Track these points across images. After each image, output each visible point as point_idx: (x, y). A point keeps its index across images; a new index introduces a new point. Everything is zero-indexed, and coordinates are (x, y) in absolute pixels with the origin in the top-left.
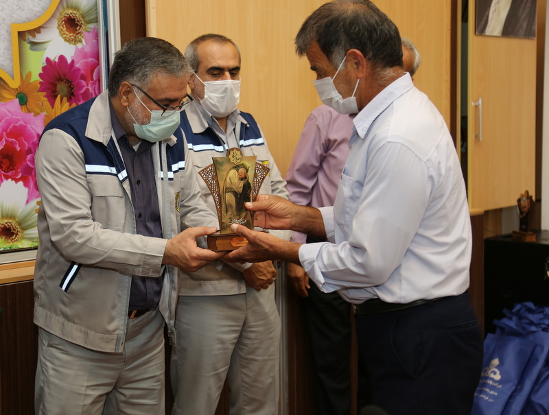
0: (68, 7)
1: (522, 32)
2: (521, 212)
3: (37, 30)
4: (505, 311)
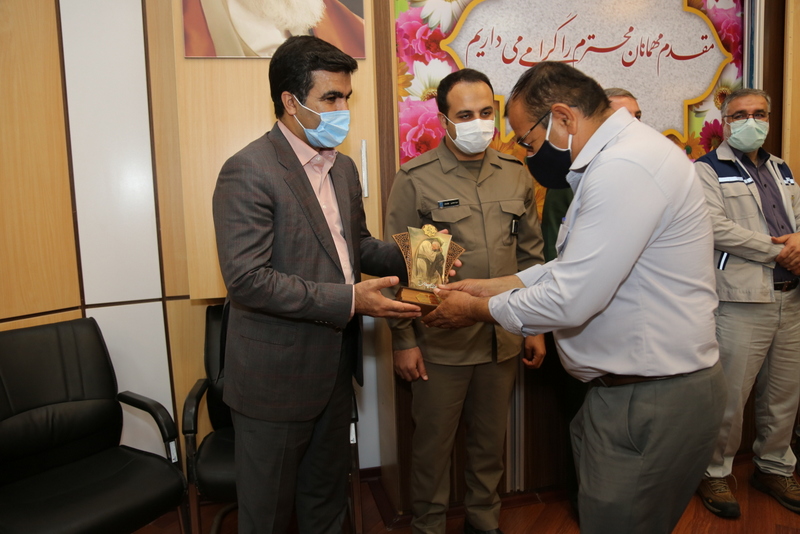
0: (722, 86)
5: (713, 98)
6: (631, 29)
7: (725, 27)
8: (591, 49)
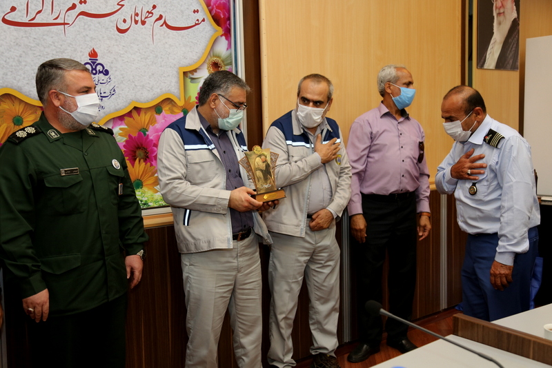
0: (214, 56)
1: (509, 66)
3: (195, 71)
5: (206, 66)
7: (215, 4)
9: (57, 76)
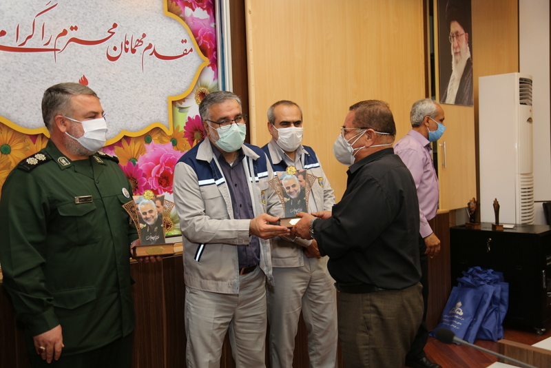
0: (201, 86)
2: (470, 211)
3: (183, 100)
4: (463, 272)
5: (194, 96)
6: (115, 26)
7: (202, 35)
8: (74, 40)
9: (63, 100)
